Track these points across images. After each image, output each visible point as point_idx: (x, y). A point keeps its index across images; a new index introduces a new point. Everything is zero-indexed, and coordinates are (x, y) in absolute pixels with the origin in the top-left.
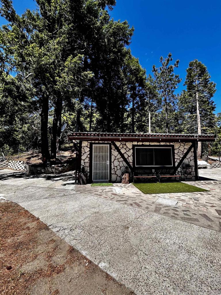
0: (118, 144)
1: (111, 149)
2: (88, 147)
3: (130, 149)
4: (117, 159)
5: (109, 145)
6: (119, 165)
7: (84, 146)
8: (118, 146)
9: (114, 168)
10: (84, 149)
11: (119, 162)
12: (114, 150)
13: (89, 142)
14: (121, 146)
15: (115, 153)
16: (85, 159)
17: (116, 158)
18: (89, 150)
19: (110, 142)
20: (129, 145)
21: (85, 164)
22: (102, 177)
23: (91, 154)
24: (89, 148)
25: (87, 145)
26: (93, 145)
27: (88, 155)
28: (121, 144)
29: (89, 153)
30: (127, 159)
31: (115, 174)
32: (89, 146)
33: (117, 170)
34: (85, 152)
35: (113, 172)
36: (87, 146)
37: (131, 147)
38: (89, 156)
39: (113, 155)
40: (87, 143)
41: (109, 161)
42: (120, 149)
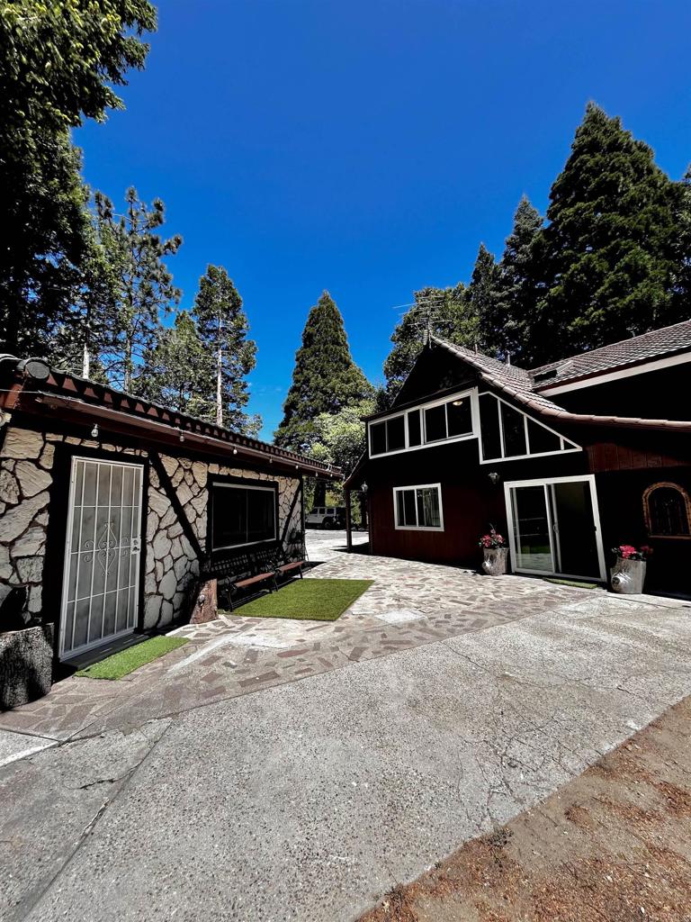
0: (170, 464)
1: (147, 484)
2: (40, 467)
3: (201, 489)
4: (166, 528)
5: (141, 468)
6: (170, 553)
7: (17, 461)
8: (170, 475)
9: (154, 571)
10: (13, 474)
11: (171, 539)
12: (157, 489)
13: (51, 437)
14: (179, 476)
15: (160, 502)
16: (19, 538)
17: (163, 526)
18: (51, 482)
19: (145, 454)
20: (201, 471)
21: (15, 569)
22: (106, 621)
23: (58, 507)
24: (48, 475)
25: (35, 456)
26: (75, 459)
27: (41, 511)
28: (180, 466)
29: (45, 499)
30: (193, 526)
31: (158, 593)
32: (48, 463)
33: (165, 574)
34: (21, 498)
35: (150, 588)
36: (36, 462)
37: (203, 481)
38: (44, 519)
39: (152, 510)
40: (41, 443)
41: (139, 540)
42: (176, 489)
